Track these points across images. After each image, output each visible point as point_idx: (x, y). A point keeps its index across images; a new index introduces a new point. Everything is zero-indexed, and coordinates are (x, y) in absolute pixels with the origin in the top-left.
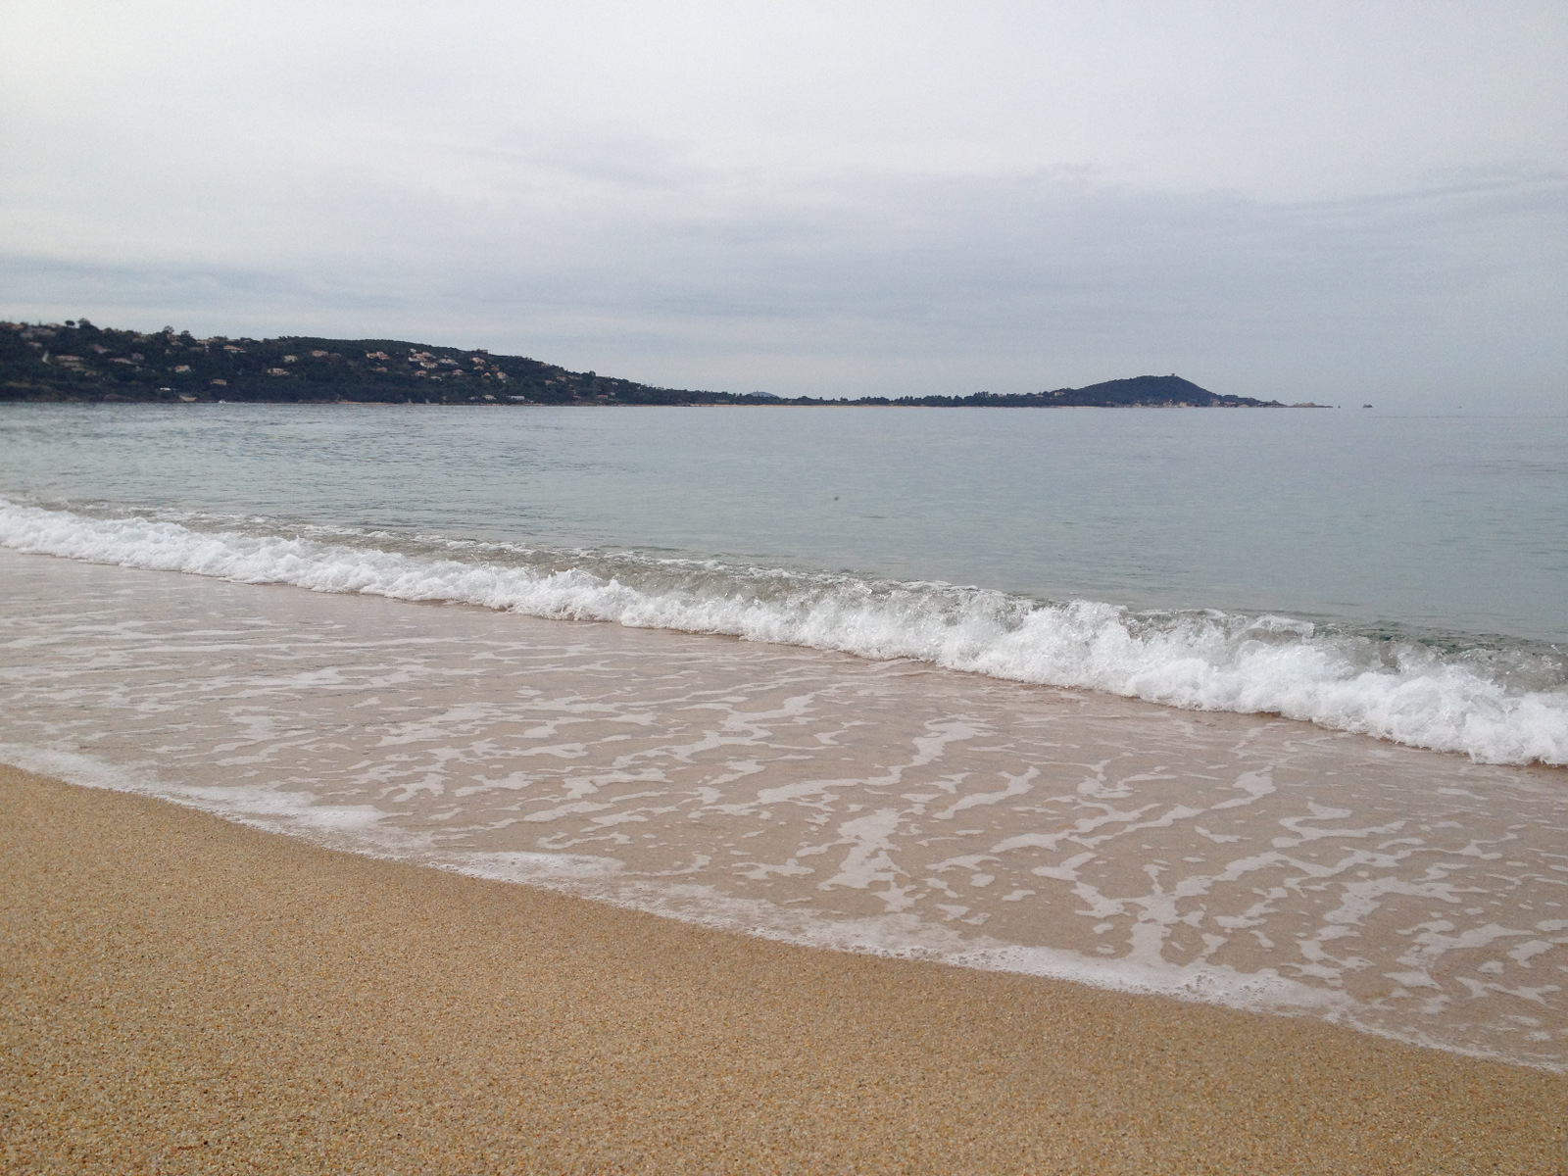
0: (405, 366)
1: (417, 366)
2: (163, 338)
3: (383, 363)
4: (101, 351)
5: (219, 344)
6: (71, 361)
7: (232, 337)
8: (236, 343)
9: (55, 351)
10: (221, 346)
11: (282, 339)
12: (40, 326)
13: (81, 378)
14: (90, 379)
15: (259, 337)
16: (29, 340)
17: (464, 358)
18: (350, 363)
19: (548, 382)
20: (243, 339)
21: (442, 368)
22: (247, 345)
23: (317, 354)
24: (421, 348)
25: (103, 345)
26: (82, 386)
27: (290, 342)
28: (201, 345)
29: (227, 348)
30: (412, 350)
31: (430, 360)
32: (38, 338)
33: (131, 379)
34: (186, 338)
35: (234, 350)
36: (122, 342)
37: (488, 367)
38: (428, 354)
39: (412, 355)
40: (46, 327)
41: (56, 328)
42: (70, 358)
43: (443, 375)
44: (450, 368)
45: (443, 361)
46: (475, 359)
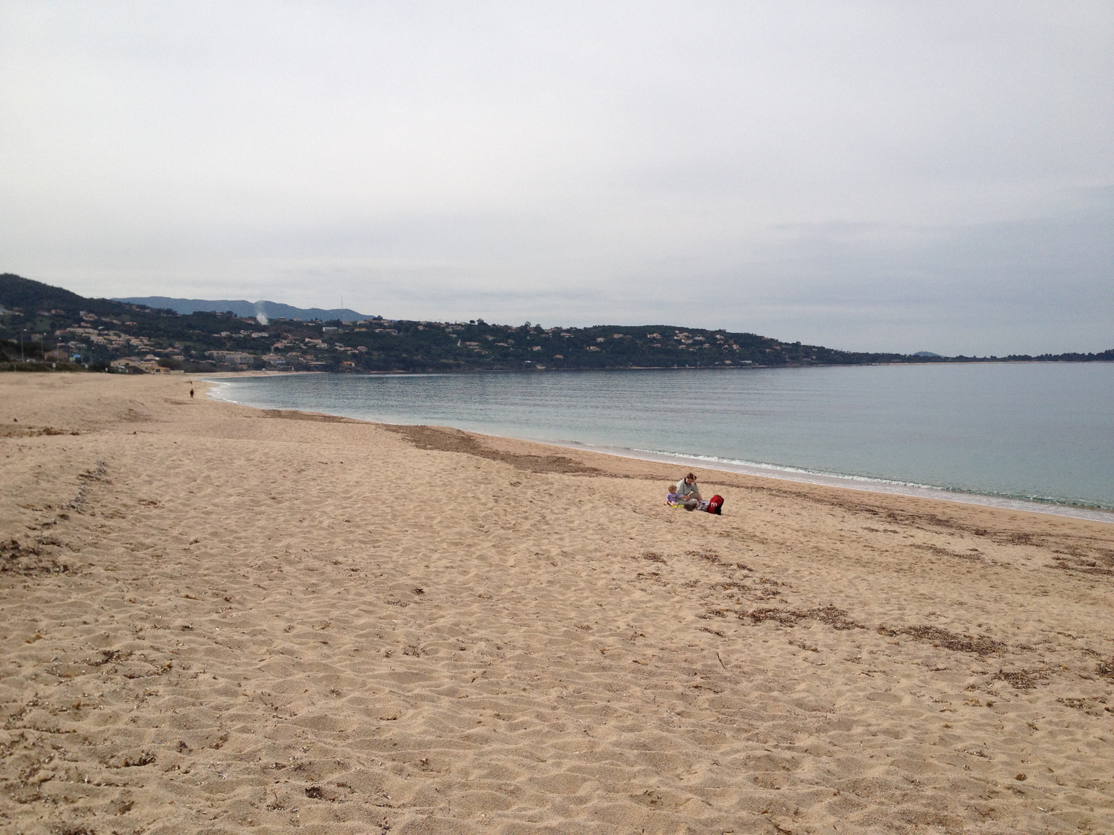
0: (672, 342)
1: (679, 342)
2: (525, 329)
3: (658, 341)
4: (491, 338)
5: (557, 332)
6: (473, 345)
7: (565, 327)
8: (568, 331)
9: (464, 340)
10: (559, 333)
11: (595, 327)
12: (456, 324)
13: (480, 355)
14: (485, 356)
15: (581, 327)
16: (450, 333)
17: (710, 336)
18: (638, 342)
19: (767, 350)
20: (571, 328)
21: (696, 343)
22: (575, 332)
23: (616, 336)
24: (682, 330)
25: (492, 335)
26: (481, 360)
27: (600, 329)
28: (547, 333)
29: (563, 334)
30: (677, 332)
31: (688, 338)
32: (455, 332)
33: (509, 356)
34: (538, 328)
35: (567, 335)
36: (502, 332)
37: (726, 342)
38: (686, 334)
39: (676, 335)
40: (459, 325)
41: (466, 325)
42: (473, 343)
43: (697, 347)
44: (701, 343)
45: (697, 338)
46: (717, 336)
